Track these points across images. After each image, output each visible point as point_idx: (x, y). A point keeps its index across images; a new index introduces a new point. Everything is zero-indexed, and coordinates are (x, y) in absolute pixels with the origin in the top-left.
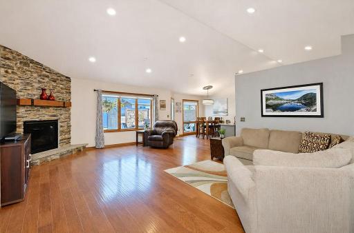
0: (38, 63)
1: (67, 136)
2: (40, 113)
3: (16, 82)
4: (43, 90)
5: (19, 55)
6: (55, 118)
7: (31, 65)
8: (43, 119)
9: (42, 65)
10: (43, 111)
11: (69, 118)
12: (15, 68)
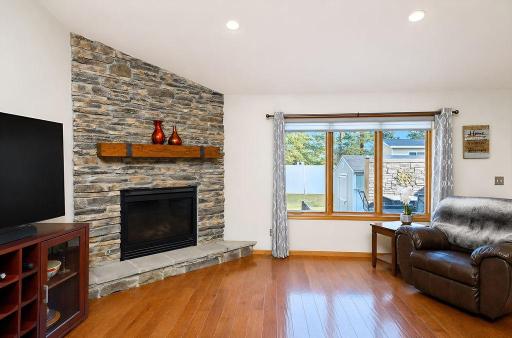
0: (148, 67)
1: (215, 221)
2: (156, 171)
3: (103, 109)
4: (158, 123)
5: (107, 50)
6: (190, 182)
7: (134, 71)
8: (161, 185)
9: (156, 69)
10: (161, 168)
11: (220, 182)
12: (101, 80)
